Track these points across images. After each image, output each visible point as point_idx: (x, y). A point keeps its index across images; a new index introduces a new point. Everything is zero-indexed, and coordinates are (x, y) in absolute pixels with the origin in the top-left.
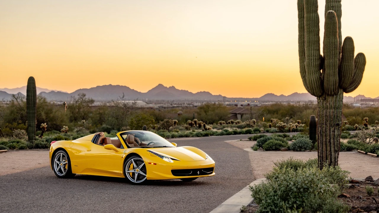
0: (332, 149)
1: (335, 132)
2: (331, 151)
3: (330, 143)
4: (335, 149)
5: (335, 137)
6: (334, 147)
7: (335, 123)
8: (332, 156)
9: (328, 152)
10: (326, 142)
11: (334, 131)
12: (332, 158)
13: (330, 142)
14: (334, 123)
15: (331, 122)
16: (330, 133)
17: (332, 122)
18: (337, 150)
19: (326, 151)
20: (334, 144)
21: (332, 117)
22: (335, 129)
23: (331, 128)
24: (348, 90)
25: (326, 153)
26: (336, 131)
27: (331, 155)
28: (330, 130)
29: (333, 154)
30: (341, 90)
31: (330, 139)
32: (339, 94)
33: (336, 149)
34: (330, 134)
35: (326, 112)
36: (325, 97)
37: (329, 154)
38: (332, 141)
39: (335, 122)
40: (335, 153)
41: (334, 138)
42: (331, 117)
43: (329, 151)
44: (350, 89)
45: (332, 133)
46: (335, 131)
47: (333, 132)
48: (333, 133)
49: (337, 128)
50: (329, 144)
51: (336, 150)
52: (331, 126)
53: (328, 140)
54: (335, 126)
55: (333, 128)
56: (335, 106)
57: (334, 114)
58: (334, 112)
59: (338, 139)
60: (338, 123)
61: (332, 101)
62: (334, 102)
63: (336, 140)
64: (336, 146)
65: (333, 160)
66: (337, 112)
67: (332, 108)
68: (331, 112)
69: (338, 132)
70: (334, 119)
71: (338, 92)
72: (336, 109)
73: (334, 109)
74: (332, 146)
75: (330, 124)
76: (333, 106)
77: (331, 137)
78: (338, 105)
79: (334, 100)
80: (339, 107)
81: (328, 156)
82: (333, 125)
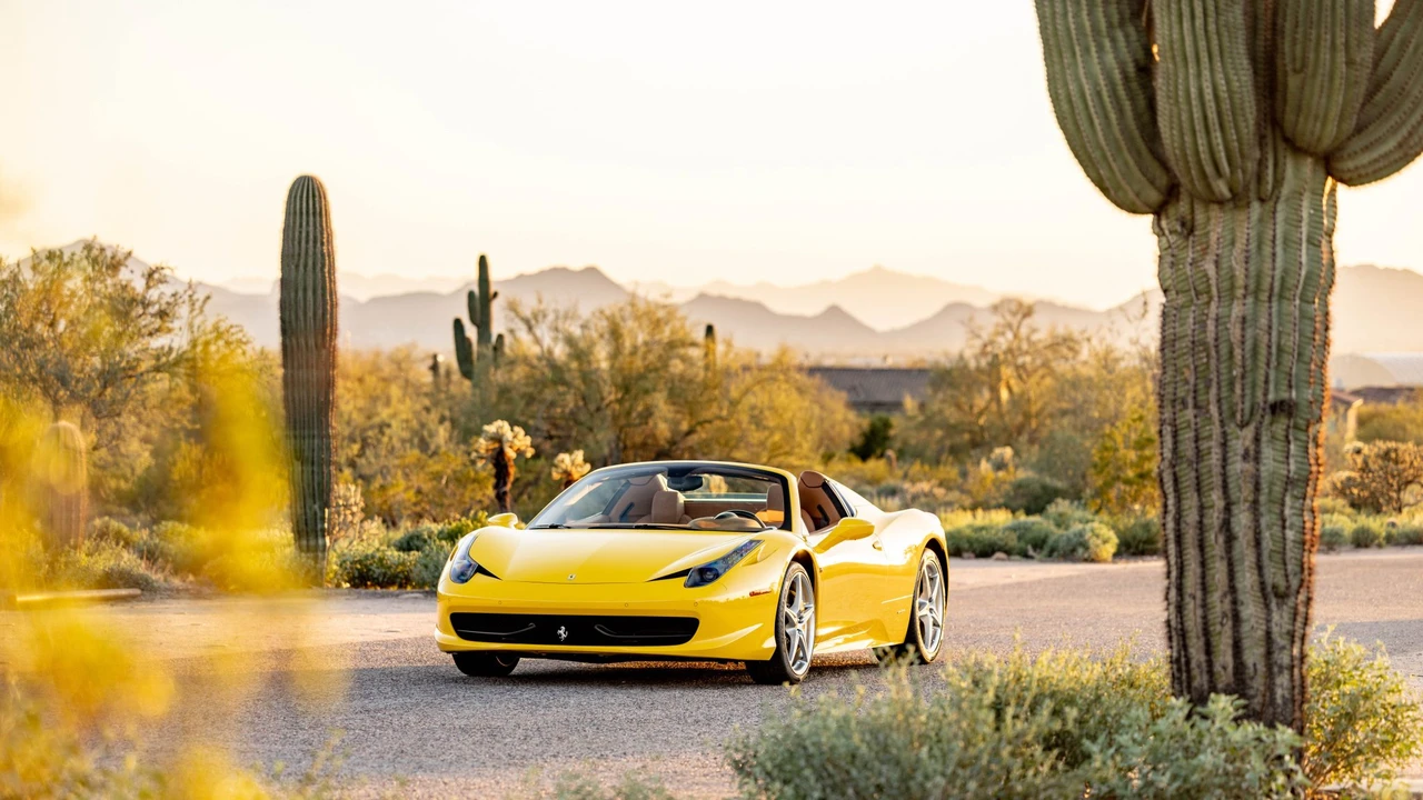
0: (1247, 579)
1: (1257, 460)
2: (1233, 589)
3: (1230, 539)
4: (1269, 580)
5: (1263, 499)
6: (1260, 567)
7: (1260, 399)
8: (1245, 628)
9: (1215, 597)
10: (1201, 526)
11: (1254, 455)
12: (1246, 643)
13: (1226, 526)
14: (1253, 396)
15: (1232, 390)
16: (1224, 467)
17: (1238, 390)
18: (1282, 584)
19: (1205, 588)
20: (1258, 543)
21: (1238, 352)
22: (1257, 440)
23: (1231, 428)
24: (1350, 164)
25: (1204, 606)
26: (1268, 452)
27: (1236, 619)
28: (1224, 445)
29: (1251, 610)
30: (1297, 169)
31: (1228, 509)
32: (1285, 191)
33: (1273, 575)
34: (1225, 477)
35: (1201, 324)
36: (1192, 212)
37: (1224, 615)
38: (1242, 520)
39: (1259, 394)
40: (1267, 606)
41: (1256, 502)
42: (1231, 353)
43: (1225, 595)
44: (1365, 159)
45: (1237, 466)
46: (1257, 452)
47: (1245, 457)
48: (1249, 466)
49: (1280, 428)
50: (1221, 539)
51: (1274, 587)
52: (1233, 415)
53: (1214, 518)
54: (1258, 417)
55: (1249, 432)
56: (1259, 277)
57: (1249, 333)
58: (1249, 318)
59: (1287, 512)
60: (1284, 395)
61: (1233, 243)
62: (1253, 246)
63: (1274, 518)
64: (1277, 557)
65: (1253, 655)
66: (1275, 320)
67: (1240, 292)
68: (1229, 316)
69: (1287, 458)
70: (1255, 367)
71: (1278, 182)
72: (1264, 296)
73: (1250, 300)
74: (1242, 560)
75: (1223, 401)
76: (1240, 282)
77: (1233, 497)
78: (1278, 273)
79: (1253, 233)
80: (1291, 282)
81: (1218, 627)
82: (1247, 412)
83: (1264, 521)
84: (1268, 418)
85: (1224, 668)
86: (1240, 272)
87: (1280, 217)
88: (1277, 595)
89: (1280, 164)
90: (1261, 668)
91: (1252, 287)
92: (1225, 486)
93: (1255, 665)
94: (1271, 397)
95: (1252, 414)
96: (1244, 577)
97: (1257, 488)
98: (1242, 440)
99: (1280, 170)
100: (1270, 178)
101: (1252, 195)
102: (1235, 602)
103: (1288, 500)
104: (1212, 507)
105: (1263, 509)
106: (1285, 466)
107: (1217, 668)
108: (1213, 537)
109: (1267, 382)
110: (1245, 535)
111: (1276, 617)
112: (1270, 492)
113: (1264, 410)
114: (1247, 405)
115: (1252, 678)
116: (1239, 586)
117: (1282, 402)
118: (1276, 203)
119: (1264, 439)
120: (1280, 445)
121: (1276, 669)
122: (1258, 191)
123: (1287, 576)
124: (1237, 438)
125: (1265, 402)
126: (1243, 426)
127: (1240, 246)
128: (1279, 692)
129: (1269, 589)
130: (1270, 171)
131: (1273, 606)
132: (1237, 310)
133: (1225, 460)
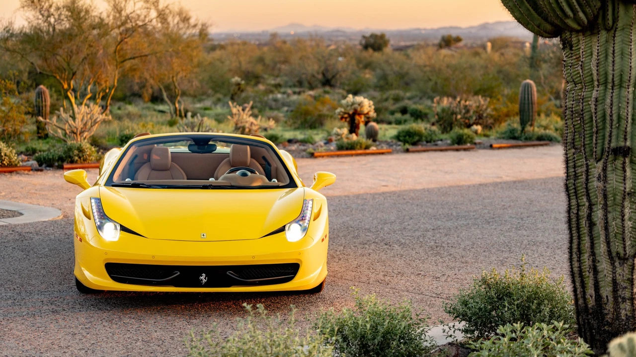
0: (601, 248)
1: (605, 181)
2: (593, 254)
3: (592, 225)
4: (614, 249)
5: (610, 203)
6: (608, 242)
7: (606, 146)
8: (600, 276)
9: (585, 257)
10: (578, 216)
11: (604, 178)
12: (602, 284)
13: (589, 217)
14: (603, 144)
15: (591, 140)
16: (587, 184)
17: (594, 140)
18: (622, 252)
20: (606, 228)
21: (594, 118)
22: (604, 169)
23: (592, 162)
25: (580, 261)
26: (611, 176)
27: (595, 271)
28: (587, 171)
29: (604, 265)
30: (626, 11)
31: (591, 207)
32: (620, 24)
33: (617, 247)
34: (587, 189)
36: (570, 37)
37: (590, 267)
38: (598, 214)
39: (606, 142)
40: (613, 264)
41: (606, 205)
42: (591, 118)
43: (589, 256)
45: (595, 184)
46: (605, 176)
47: (599, 179)
48: (601, 184)
49: (619, 163)
50: (587, 224)
51: (618, 253)
52: (592, 154)
53: (584, 212)
54: (605, 157)
55: (600, 165)
56: (606, 74)
57: (600, 107)
58: (600, 98)
59: (627, 211)
60: (622, 144)
61: (592, 54)
62: (602, 57)
63: (617, 214)
64: (619, 236)
65: (606, 291)
66: (615, 100)
67: (596, 83)
68: (591, 97)
69: (624, 180)
70: (604, 128)
71: (615, 20)
72: (610, 86)
73: (601, 88)
74: (599, 237)
75: (587, 146)
76: (595, 78)
77: (593, 201)
78: (617, 73)
79: (602, 49)
80: (626, 78)
81: (587, 273)
82: (599, 152)
83: (610, 216)
84: (611, 157)
85: (591, 297)
86: (595, 72)
87: (618, 39)
88: (619, 258)
89: (616, 8)
90: (611, 299)
91: (602, 81)
92: (588, 195)
93: (607, 296)
94: (613, 145)
95: (602, 154)
96: (600, 246)
97: (605, 197)
98: (597, 169)
99: (616, 12)
100: (610, 17)
101: (601, 27)
102: (594, 261)
103: (627, 204)
104: (584, 205)
105: (609, 209)
106: (623, 185)
107: (588, 296)
108: (584, 222)
109: (610, 136)
110: (600, 223)
111: (619, 270)
112: (614, 199)
113: (608, 152)
114: (599, 148)
115: (606, 304)
116: (597, 252)
117: (621, 147)
118: (615, 31)
119: (609, 168)
120: (620, 172)
121: (620, 300)
122: (604, 25)
123: (625, 248)
124: (595, 167)
125: (609, 148)
126: (598, 161)
127: (595, 57)
128: (623, 312)
129: (614, 254)
130: (610, 12)
131: (617, 264)
132: (595, 94)
133: (587, 179)
